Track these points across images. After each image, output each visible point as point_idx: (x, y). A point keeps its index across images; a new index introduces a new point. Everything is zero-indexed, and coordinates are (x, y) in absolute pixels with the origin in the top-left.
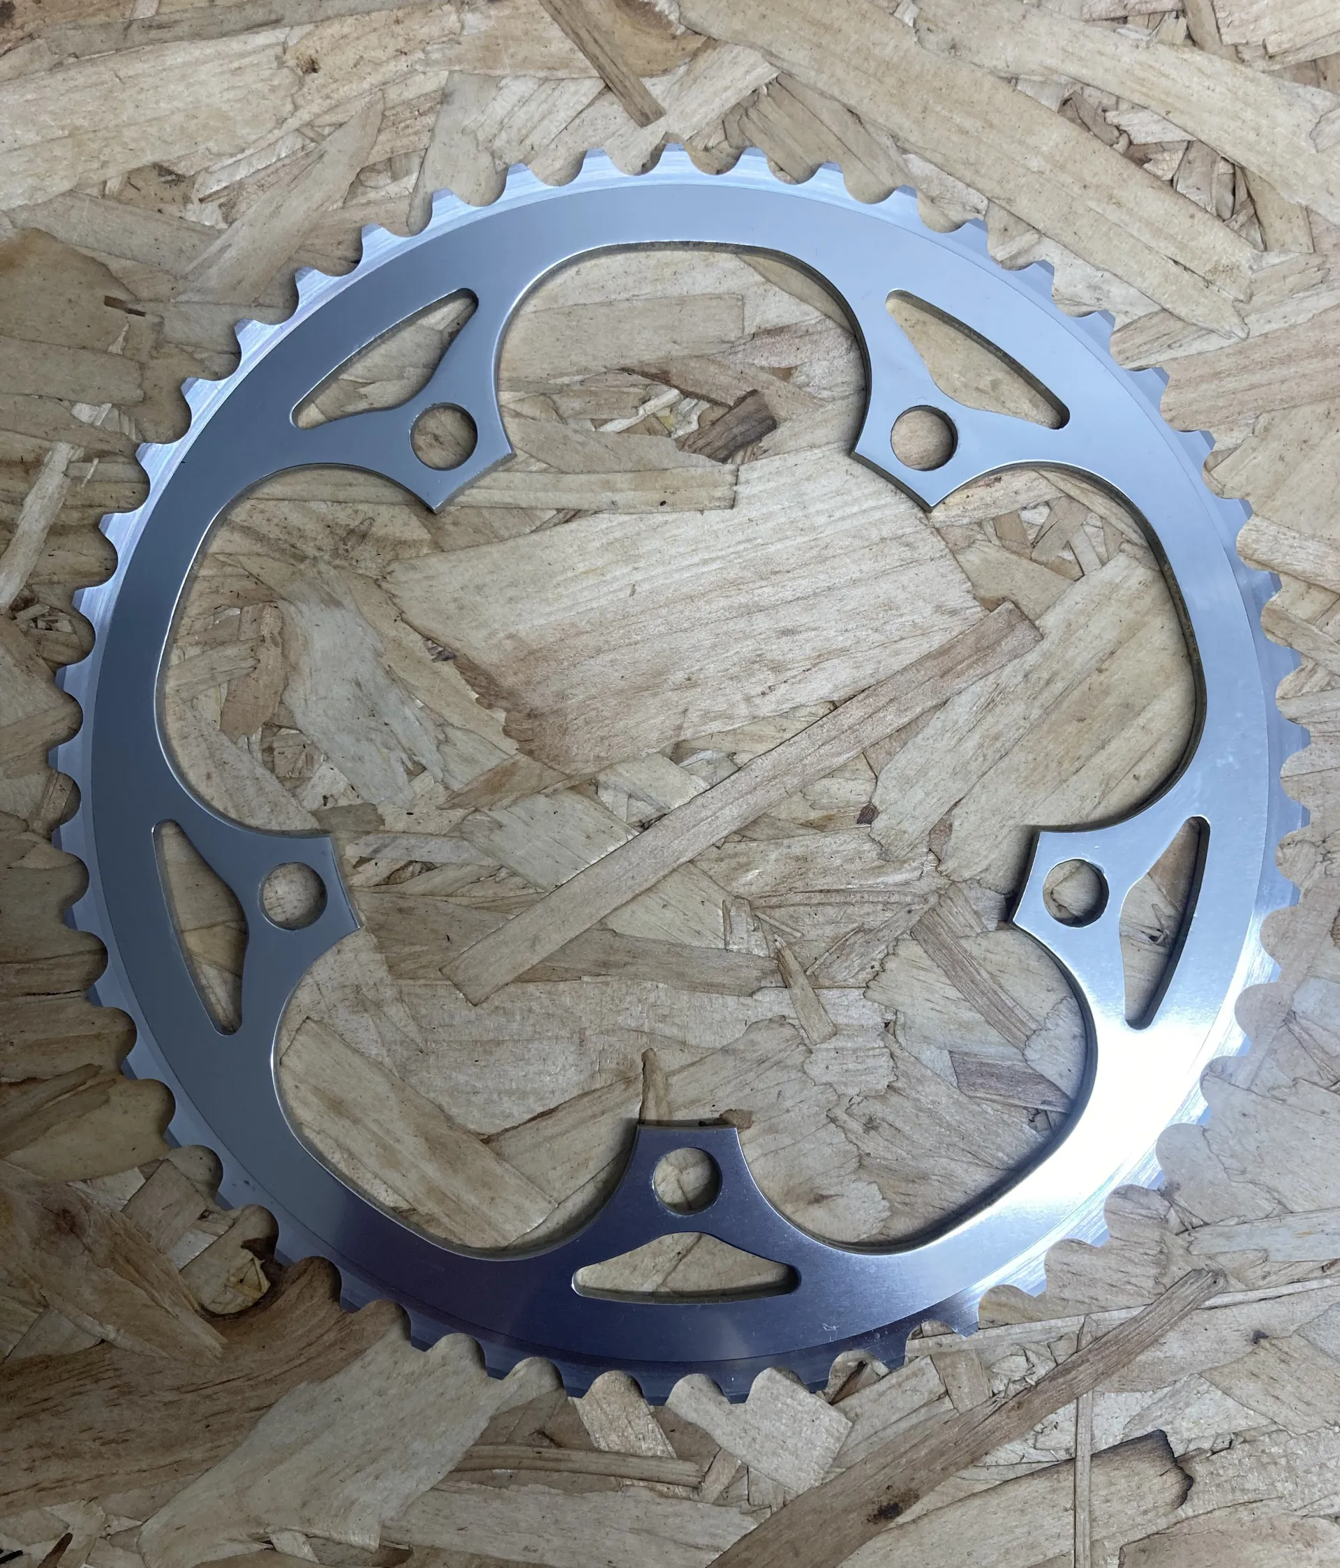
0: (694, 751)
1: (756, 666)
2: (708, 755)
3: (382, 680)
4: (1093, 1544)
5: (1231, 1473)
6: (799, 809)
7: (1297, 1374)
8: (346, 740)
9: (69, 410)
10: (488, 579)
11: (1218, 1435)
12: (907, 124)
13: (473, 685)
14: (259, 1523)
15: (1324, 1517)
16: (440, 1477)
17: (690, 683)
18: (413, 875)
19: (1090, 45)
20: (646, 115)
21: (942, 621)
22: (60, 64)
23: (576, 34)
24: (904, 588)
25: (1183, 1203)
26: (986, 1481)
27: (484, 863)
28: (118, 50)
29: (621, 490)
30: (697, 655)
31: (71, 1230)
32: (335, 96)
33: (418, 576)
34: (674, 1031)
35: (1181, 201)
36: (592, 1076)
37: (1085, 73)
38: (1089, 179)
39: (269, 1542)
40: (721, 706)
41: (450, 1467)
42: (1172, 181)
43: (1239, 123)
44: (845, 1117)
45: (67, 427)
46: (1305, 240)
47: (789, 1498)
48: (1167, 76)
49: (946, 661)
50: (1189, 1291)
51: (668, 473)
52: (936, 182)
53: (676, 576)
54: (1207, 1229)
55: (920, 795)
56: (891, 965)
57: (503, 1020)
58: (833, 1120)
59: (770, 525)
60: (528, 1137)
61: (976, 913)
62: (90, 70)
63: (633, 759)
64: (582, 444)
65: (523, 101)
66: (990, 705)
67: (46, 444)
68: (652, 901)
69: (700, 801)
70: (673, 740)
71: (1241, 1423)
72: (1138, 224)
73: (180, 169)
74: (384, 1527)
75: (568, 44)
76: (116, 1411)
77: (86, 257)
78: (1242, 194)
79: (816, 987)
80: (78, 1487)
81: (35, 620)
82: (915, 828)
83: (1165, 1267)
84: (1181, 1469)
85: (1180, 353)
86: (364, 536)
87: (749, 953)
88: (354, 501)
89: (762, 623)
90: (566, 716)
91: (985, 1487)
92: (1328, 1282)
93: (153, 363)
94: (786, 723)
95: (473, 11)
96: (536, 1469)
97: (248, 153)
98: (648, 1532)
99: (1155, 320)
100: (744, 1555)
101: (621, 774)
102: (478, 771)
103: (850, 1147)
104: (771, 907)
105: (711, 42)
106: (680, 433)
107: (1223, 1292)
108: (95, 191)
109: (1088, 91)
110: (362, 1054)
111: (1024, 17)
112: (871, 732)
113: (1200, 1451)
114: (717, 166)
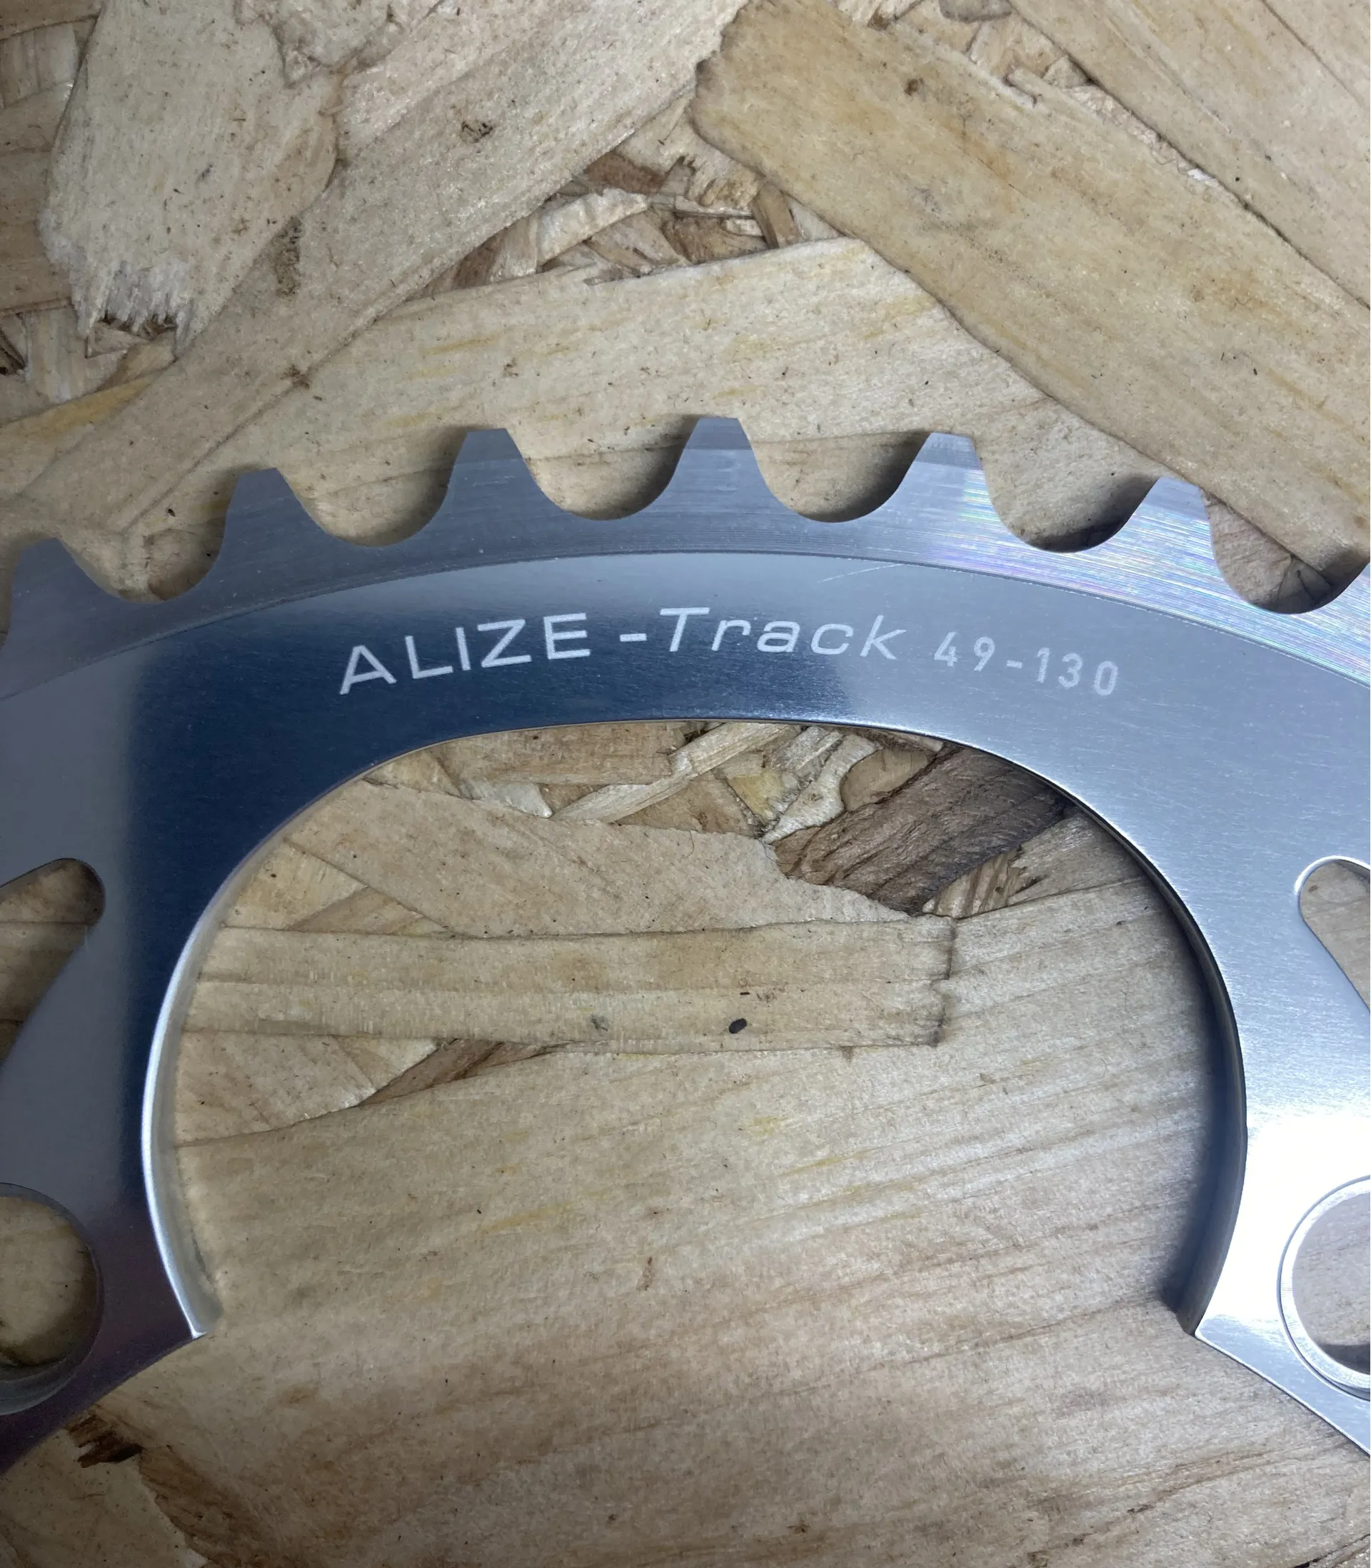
13: (191, 1533)
17: (804, 1540)
29: (620, 987)
30: (826, 1458)
51: (753, 941)
64: (512, 855)
89: (1013, 1372)
106: (789, 825)
114: (908, 68)
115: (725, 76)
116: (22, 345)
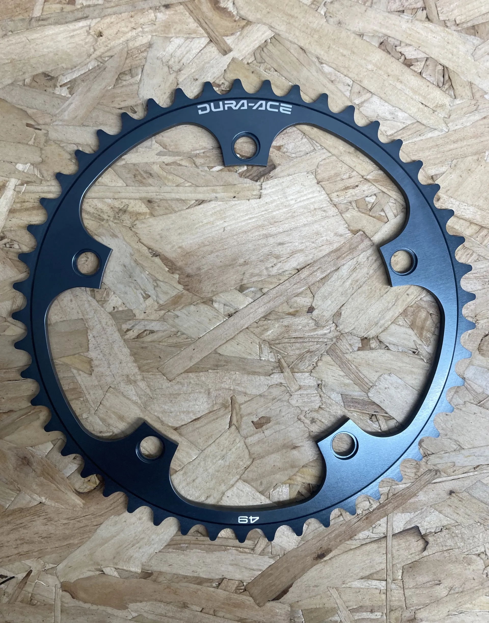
0: (248, 288)
1: (270, 256)
2: (252, 289)
3: (133, 264)
4: (393, 565)
5: (441, 540)
6: (286, 308)
7: (466, 505)
8: (121, 286)
9: (15, 166)
10: (172, 226)
11: (437, 527)
12: (322, 53)
13: (166, 266)
14: (98, 564)
15: (474, 555)
16: (162, 548)
17: (246, 263)
18: (146, 335)
19: (390, 22)
20: (225, 51)
21: (337, 239)
22: (6, 35)
23: (198, 20)
24: (323, 227)
25: (425, 447)
26: (355, 545)
27: (172, 330)
28: (27, 29)
29: (219, 193)
30: (248, 253)
31: (28, 464)
32: (109, 46)
33: (145, 226)
34: (242, 389)
35: (424, 80)
36: (213, 406)
37: (388, 32)
38: (390, 73)
39: (102, 571)
40: (256, 271)
41: (165, 544)
42: (421, 73)
43: (446, 50)
44: (304, 418)
45: (14, 172)
46: (470, 94)
47: (286, 552)
48: (419, 33)
49: (339, 253)
50: (427, 477)
51: (236, 186)
52: (333, 75)
53: (240, 224)
54: (433, 455)
55: (330, 302)
56: (320, 364)
57: (180, 386)
58: (299, 419)
59: (274, 204)
60: (190, 428)
61: (350, 344)
62: (17, 37)
63: (226, 291)
64: (204, 176)
65: (180, 46)
66: (355, 269)
67: (7, 179)
68: (233, 343)
69: (250, 306)
70: (240, 284)
71: (445, 523)
72: (408, 90)
73: (52, 74)
74: (143, 565)
75: (196, 24)
76: (47, 527)
77: (18, 108)
78: (446, 77)
79: (293, 372)
80: (34, 554)
81: (5, 244)
82: (328, 315)
83: (418, 469)
84: (424, 539)
85: (423, 138)
86: (125, 211)
87: (268, 360)
88: (121, 198)
89: (271, 240)
90: (201, 276)
91: (355, 547)
92: (476, 473)
93: (45, 148)
94: (281, 277)
95: (160, 12)
96: (196, 544)
97: (77, 68)
98: (236, 565)
99: (415, 125)
100: (270, 572)
101: (221, 297)
102: (169, 297)
103: (306, 429)
104: (277, 344)
105: (249, 23)
106: (240, 171)
107: (439, 477)
108: (21, 83)
109: (390, 39)
110: (130, 399)
111: (366, 11)
112: (312, 280)
113: (431, 533)
114: (252, 70)
115: (228, 72)
116: (136, 110)
